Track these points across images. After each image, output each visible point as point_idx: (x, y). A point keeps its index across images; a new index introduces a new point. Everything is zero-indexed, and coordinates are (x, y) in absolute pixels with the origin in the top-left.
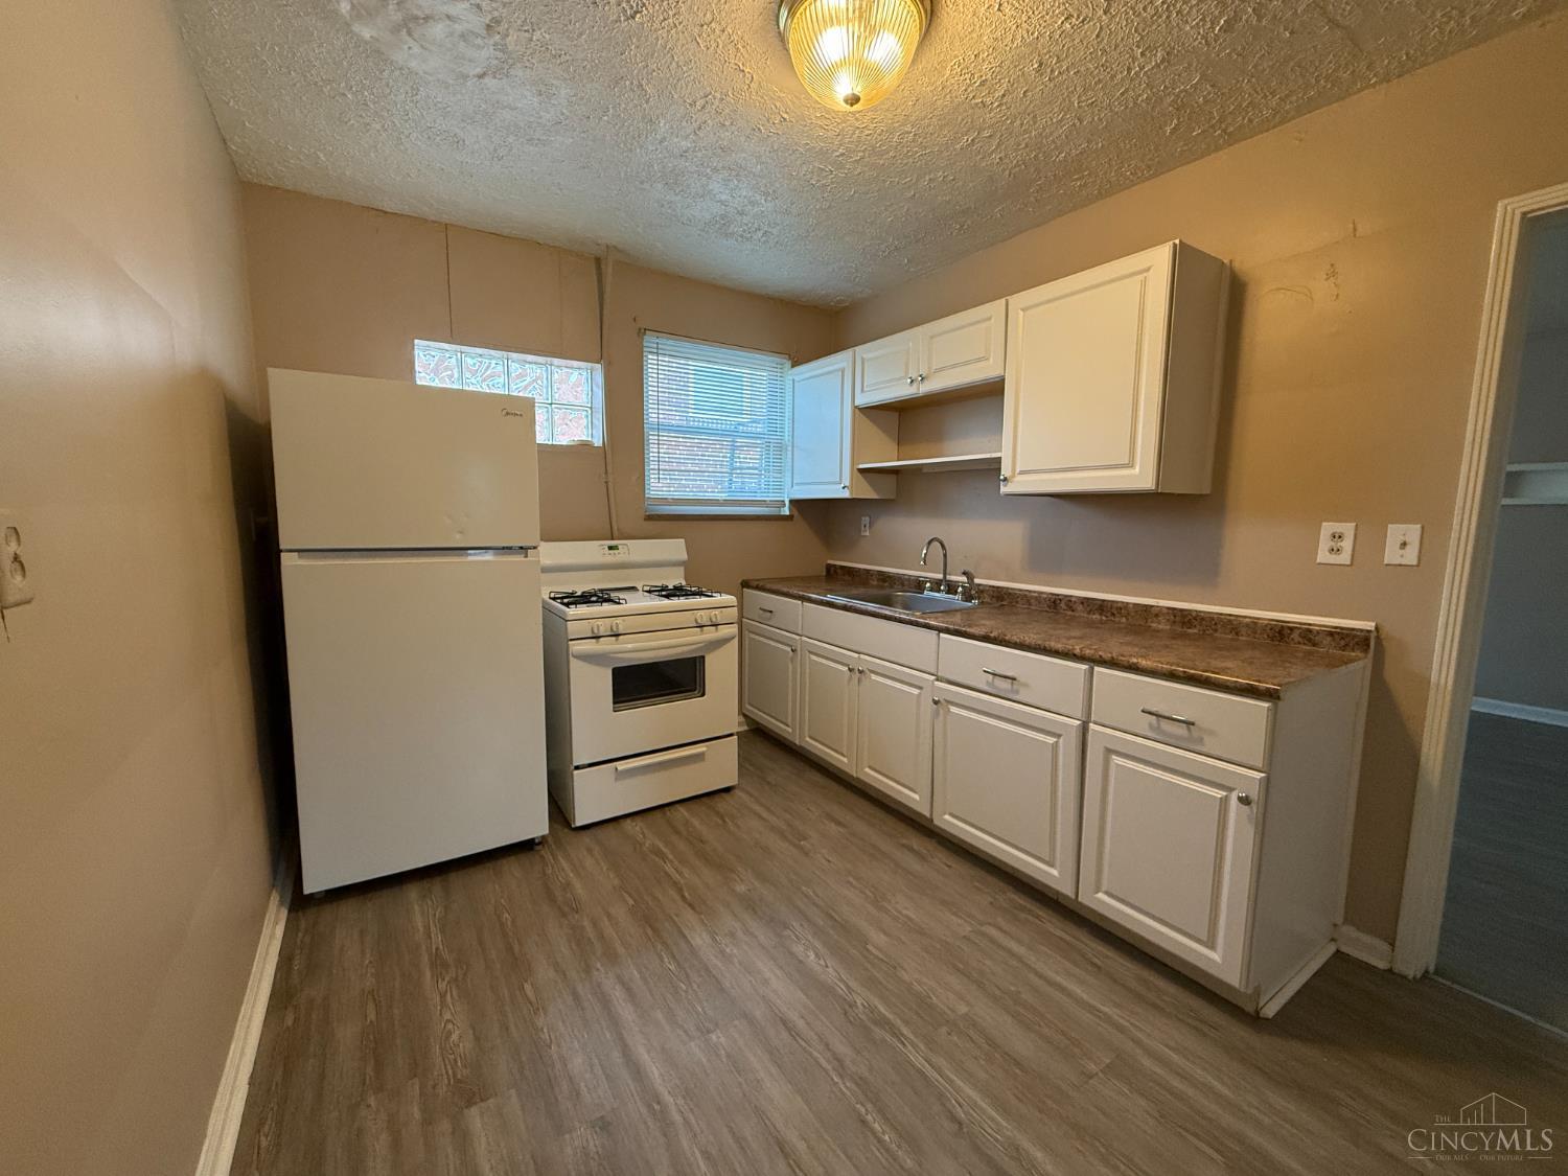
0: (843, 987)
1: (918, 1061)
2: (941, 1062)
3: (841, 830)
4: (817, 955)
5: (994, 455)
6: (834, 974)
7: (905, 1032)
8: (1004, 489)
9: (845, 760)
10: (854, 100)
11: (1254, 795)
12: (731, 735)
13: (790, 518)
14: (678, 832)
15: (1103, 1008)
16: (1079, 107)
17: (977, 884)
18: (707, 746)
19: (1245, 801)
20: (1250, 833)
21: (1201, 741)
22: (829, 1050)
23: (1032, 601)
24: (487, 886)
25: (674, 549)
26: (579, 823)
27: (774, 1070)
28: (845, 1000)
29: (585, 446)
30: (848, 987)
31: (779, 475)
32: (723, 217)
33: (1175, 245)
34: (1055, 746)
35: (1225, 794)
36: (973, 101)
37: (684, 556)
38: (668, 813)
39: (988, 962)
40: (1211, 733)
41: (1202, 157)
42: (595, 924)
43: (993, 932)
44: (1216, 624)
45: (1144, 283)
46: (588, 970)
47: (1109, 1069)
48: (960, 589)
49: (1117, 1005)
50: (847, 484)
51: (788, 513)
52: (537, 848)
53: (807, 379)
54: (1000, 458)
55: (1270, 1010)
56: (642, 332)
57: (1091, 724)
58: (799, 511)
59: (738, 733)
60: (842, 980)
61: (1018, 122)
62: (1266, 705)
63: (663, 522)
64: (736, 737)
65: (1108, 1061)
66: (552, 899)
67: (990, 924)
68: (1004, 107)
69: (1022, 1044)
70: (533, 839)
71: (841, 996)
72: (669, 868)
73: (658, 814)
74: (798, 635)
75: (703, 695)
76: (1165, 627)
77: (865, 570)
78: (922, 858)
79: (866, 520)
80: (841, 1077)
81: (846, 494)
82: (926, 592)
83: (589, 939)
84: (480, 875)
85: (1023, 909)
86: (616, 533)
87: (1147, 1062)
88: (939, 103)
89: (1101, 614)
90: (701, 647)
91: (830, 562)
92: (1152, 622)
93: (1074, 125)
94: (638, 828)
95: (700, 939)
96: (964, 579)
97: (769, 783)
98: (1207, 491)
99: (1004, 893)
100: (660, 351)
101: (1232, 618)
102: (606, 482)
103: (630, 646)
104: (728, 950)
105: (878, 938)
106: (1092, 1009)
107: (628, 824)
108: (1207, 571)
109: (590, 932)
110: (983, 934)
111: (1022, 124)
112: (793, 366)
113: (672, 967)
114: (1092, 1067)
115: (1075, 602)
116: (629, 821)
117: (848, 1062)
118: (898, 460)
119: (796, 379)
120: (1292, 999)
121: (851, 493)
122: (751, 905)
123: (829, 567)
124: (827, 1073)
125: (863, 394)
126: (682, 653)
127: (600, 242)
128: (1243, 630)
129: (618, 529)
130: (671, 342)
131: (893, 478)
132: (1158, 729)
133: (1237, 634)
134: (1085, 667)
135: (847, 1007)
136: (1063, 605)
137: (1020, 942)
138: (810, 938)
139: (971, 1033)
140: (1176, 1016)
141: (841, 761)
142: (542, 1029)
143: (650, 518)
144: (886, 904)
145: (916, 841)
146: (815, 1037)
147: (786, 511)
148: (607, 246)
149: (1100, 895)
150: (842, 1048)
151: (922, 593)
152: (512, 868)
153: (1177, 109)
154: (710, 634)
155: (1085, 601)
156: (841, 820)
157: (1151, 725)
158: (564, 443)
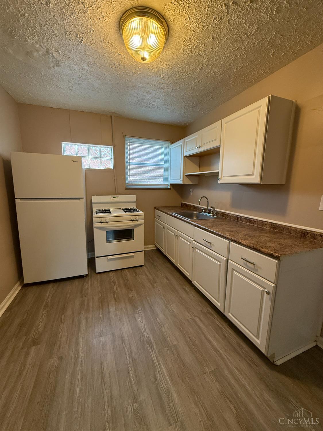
0: (144, 330)
1: (154, 357)
2: (161, 359)
3: (168, 281)
4: (141, 319)
5: (217, 171)
6: (144, 326)
7: (155, 348)
8: (219, 182)
9: (174, 261)
10: (144, 59)
11: (271, 292)
12: (143, 251)
13: (170, 189)
14: (122, 277)
15: (221, 351)
16: (234, 51)
17: (200, 304)
18: (134, 254)
19: (268, 293)
20: (269, 304)
21: (257, 270)
22: (130, 348)
23: (231, 217)
24: (69, 287)
25: (133, 198)
26: (97, 272)
27: (112, 352)
28: (142, 333)
29: (109, 169)
30: (145, 330)
31: (167, 177)
32: (138, 101)
33: (269, 97)
34: (220, 265)
35: (263, 289)
36: (196, 54)
37: (135, 200)
38: (123, 271)
39: (191, 329)
40: (260, 268)
41: (288, 63)
42: (88, 300)
43: (197, 320)
44: (284, 229)
45: (259, 111)
46: (79, 313)
47: (213, 372)
48: (211, 212)
49: (226, 351)
50: (182, 180)
51: (169, 188)
52: (85, 277)
53: (174, 148)
54: (218, 172)
55: (279, 363)
56: (124, 137)
57: (229, 260)
58: (172, 187)
59: (145, 251)
60: (145, 328)
61: (214, 60)
62: (276, 261)
63: (130, 190)
64: (144, 252)
65: (213, 369)
66: (81, 292)
67: (197, 317)
68: (207, 55)
69: (188, 358)
70: (84, 275)
71: (141, 332)
72: (115, 288)
73: (120, 271)
74: (165, 223)
75: (134, 240)
76: (268, 229)
77: (190, 205)
78: (187, 293)
79: (191, 190)
80: (129, 357)
81: (181, 183)
82: (203, 213)
83: (85, 305)
84: (68, 283)
85: (210, 314)
86: (117, 194)
87: (226, 372)
88: (185, 56)
89: (250, 223)
90: (132, 226)
91: (182, 202)
92: (264, 227)
93: (235, 57)
94: (113, 275)
95: (112, 309)
96: (212, 209)
97: (154, 265)
98: (284, 183)
99: (207, 307)
100: (130, 142)
101: (289, 227)
102: (114, 179)
103: (118, 225)
104: (118, 313)
105: (161, 316)
106: (217, 351)
107: (111, 273)
108: (282, 212)
109: (86, 303)
110: (193, 320)
111: (216, 60)
112: (171, 144)
113: (101, 316)
114: (207, 370)
115: (243, 218)
116: (111, 272)
117: (133, 353)
118: (199, 172)
119: (172, 148)
120: (289, 361)
121: (183, 182)
122: (131, 300)
123: (182, 203)
124: (126, 356)
125: (187, 152)
126: (128, 228)
127: (109, 111)
128: (292, 232)
129: (118, 192)
130: (133, 139)
131: (197, 178)
132: (246, 265)
133: (290, 233)
134: (228, 241)
135: (142, 336)
136: (239, 219)
137: (204, 324)
138: (142, 313)
139: (174, 352)
140: (244, 358)
141: (173, 261)
142: (61, 328)
143: (127, 189)
144: (169, 306)
145: (188, 288)
146: (128, 344)
147: (169, 187)
148: (112, 112)
149: (230, 314)
150: (134, 349)
151: (202, 213)
152: (76, 282)
153: (271, 47)
154: (135, 223)
155: (246, 219)
156: (169, 278)
157: (244, 263)
158: (104, 169)
